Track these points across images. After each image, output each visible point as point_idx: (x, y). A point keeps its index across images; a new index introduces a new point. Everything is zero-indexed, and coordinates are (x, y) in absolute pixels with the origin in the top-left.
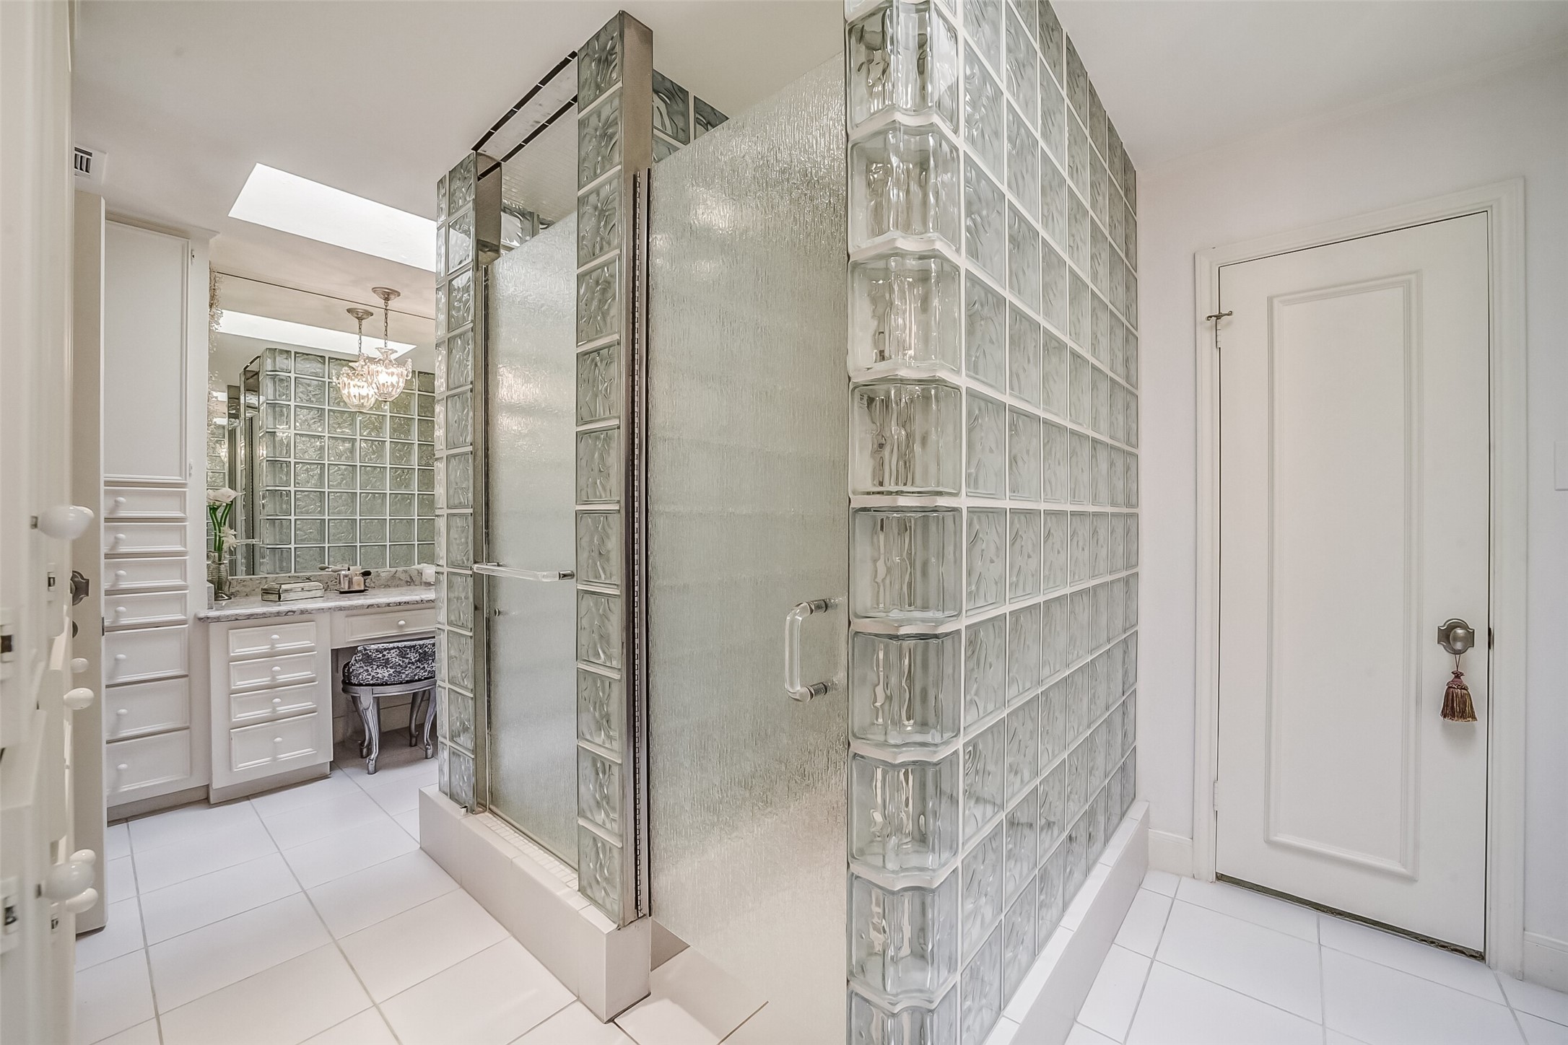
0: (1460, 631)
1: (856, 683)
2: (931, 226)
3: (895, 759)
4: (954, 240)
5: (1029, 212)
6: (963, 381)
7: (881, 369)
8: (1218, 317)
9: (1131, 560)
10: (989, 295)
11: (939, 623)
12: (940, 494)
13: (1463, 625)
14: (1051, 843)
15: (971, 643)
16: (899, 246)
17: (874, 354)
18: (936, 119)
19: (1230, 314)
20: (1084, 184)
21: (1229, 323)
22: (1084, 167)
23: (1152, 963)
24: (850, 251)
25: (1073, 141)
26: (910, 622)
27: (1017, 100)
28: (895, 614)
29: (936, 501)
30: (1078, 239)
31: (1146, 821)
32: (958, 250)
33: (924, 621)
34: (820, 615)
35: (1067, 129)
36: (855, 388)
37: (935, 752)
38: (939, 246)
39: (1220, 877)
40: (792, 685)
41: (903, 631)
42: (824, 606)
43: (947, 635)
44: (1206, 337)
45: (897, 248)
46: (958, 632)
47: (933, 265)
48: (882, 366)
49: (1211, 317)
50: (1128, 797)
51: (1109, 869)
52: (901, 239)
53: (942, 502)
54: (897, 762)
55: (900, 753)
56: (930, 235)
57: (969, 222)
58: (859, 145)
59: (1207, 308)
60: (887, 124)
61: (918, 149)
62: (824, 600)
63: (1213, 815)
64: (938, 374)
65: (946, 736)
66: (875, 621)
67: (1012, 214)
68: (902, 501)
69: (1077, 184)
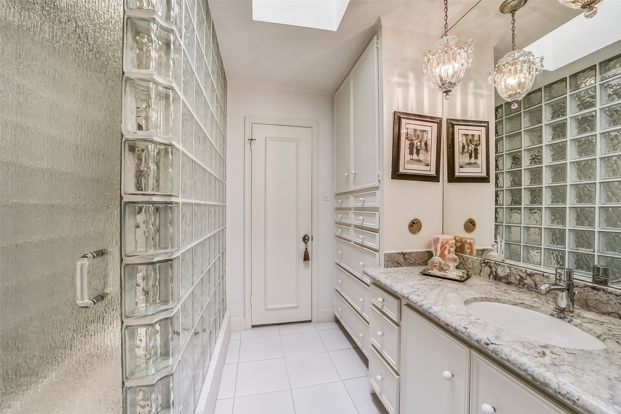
0: (307, 237)
1: (126, 290)
2: (171, 75)
3: (152, 321)
4: (179, 84)
5: (201, 83)
6: (180, 147)
7: (141, 134)
8: (252, 140)
9: (224, 222)
10: (189, 113)
11: (172, 253)
12: (171, 196)
13: (307, 236)
14: (206, 335)
15: (182, 260)
16: (155, 78)
17: (136, 126)
18: (174, 28)
19: (255, 140)
20: (215, 79)
21: (254, 143)
22: (215, 72)
23: (238, 364)
24: (125, 70)
25: (213, 62)
26: (158, 255)
27: (199, 35)
28: (151, 252)
29: (171, 199)
30: (213, 99)
31: (230, 317)
32: (180, 90)
33: (166, 253)
34: (100, 259)
35: (211, 55)
36: (125, 142)
37: (172, 312)
38: (174, 85)
39: (253, 326)
40: (82, 299)
41: (155, 260)
42: (101, 253)
43: (175, 258)
44: (248, 146)
45: (154, 79)
46: (179, 257)
47: (171, 93)
48: (140, 132)
49: (249, 139)
50: (225, 309)
51: (222, 338)
52: (156, 76)
53: (173, 199)
54: (154, 322)
55: (155, 317)
56: (169, 79)
57: (184, 80)
58: (131, 19)
59: (248, 137)
60: (150, 18)
61: (165, 38)
62: (100, 251)
63: (250, 306)
64: (172, 143)
65: (176, 303)
66: (138, 257)
67: (196, 82)
68: (155, 199)
69: (213, 78)
